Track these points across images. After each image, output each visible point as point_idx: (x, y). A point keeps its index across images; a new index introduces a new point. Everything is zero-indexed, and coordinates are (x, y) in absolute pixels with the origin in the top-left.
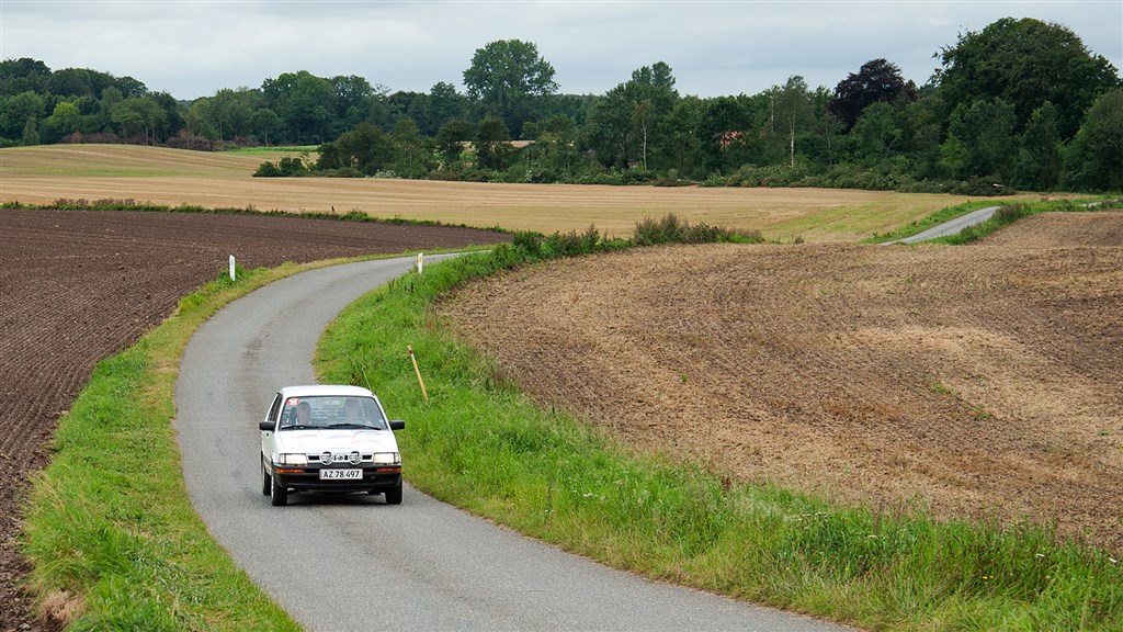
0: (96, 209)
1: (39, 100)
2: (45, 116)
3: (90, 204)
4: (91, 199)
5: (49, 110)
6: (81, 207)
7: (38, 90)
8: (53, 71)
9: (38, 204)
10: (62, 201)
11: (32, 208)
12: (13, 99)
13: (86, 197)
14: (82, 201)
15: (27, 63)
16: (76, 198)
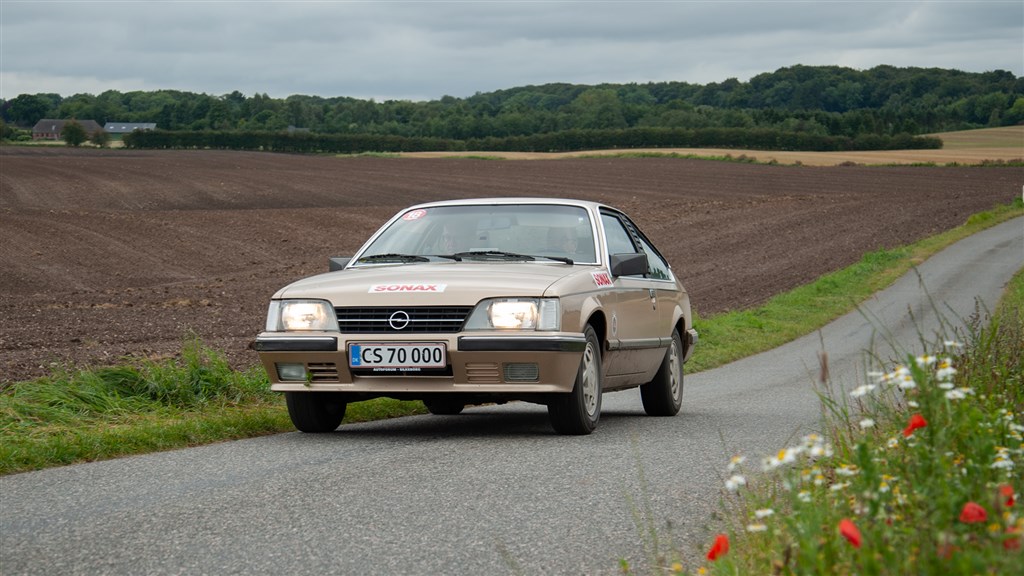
0: (1010, 165)
1: (1004, 97)
2: (1008, 108)
3: (1005, 163)
4: (1006, 160)
5: (1011, 104)
6: (1000, 164)
7: (1005, 91)
8: (1017, 77)
9: (969, 164)
10: (987, 161)
11: (965, 166)
12: (986, 97)
13: (1003, 158)
14: (1000, 161)
15: (1000, 74)
16: (995, 159)
